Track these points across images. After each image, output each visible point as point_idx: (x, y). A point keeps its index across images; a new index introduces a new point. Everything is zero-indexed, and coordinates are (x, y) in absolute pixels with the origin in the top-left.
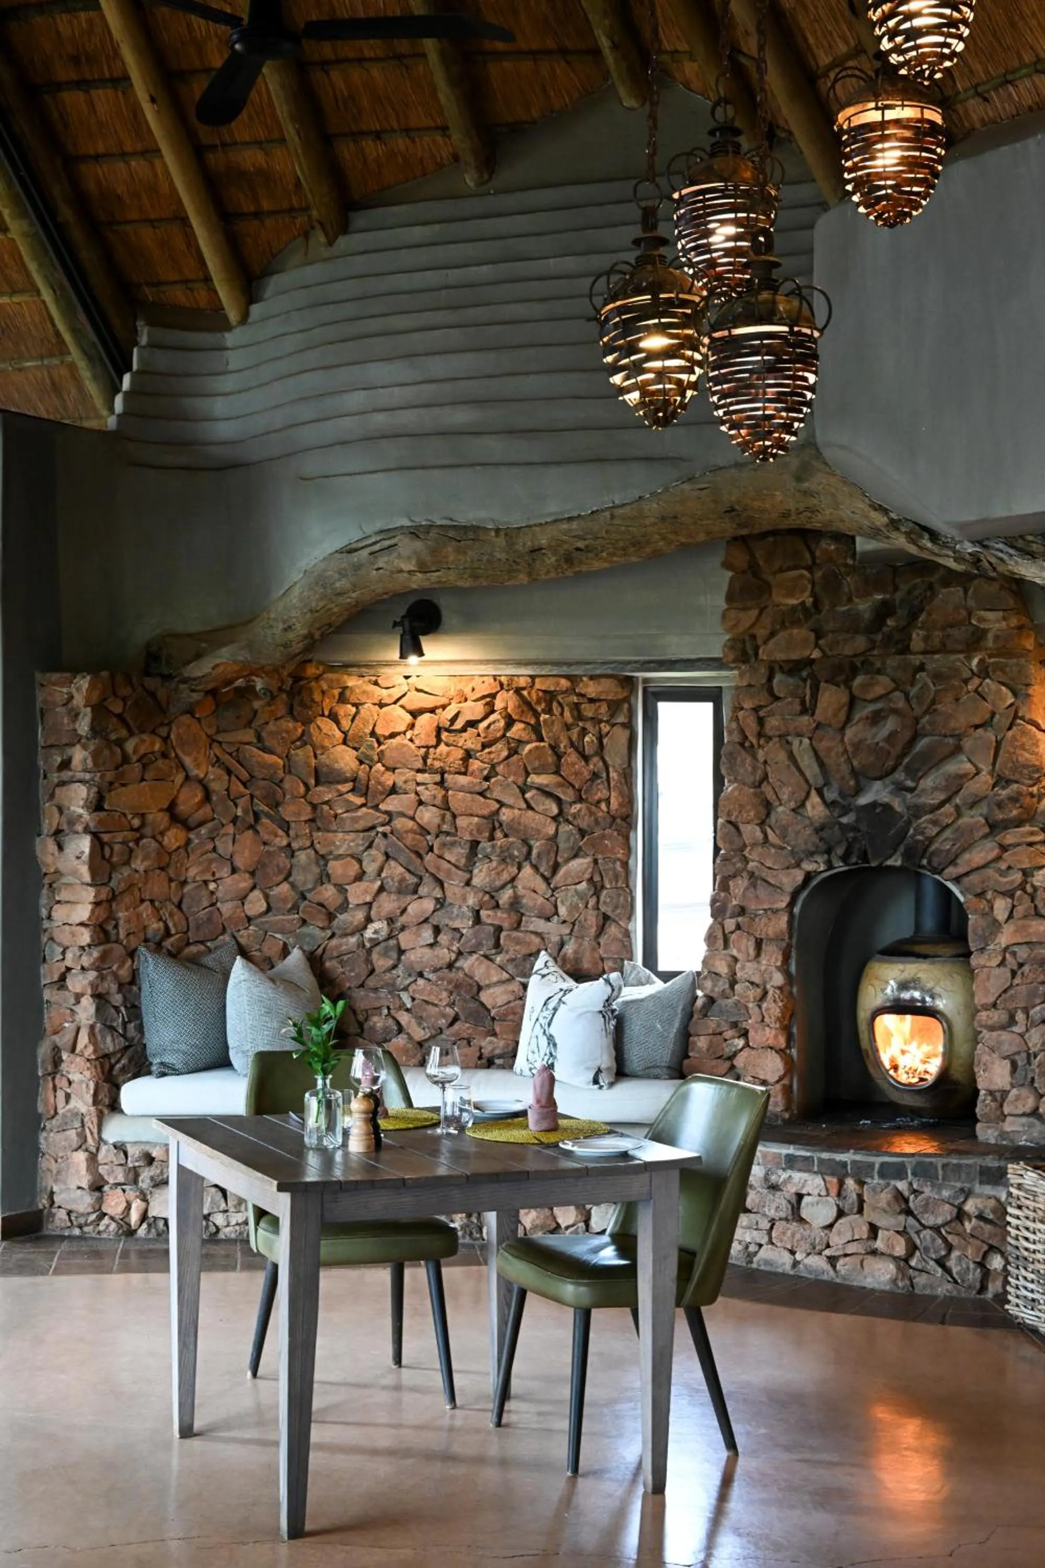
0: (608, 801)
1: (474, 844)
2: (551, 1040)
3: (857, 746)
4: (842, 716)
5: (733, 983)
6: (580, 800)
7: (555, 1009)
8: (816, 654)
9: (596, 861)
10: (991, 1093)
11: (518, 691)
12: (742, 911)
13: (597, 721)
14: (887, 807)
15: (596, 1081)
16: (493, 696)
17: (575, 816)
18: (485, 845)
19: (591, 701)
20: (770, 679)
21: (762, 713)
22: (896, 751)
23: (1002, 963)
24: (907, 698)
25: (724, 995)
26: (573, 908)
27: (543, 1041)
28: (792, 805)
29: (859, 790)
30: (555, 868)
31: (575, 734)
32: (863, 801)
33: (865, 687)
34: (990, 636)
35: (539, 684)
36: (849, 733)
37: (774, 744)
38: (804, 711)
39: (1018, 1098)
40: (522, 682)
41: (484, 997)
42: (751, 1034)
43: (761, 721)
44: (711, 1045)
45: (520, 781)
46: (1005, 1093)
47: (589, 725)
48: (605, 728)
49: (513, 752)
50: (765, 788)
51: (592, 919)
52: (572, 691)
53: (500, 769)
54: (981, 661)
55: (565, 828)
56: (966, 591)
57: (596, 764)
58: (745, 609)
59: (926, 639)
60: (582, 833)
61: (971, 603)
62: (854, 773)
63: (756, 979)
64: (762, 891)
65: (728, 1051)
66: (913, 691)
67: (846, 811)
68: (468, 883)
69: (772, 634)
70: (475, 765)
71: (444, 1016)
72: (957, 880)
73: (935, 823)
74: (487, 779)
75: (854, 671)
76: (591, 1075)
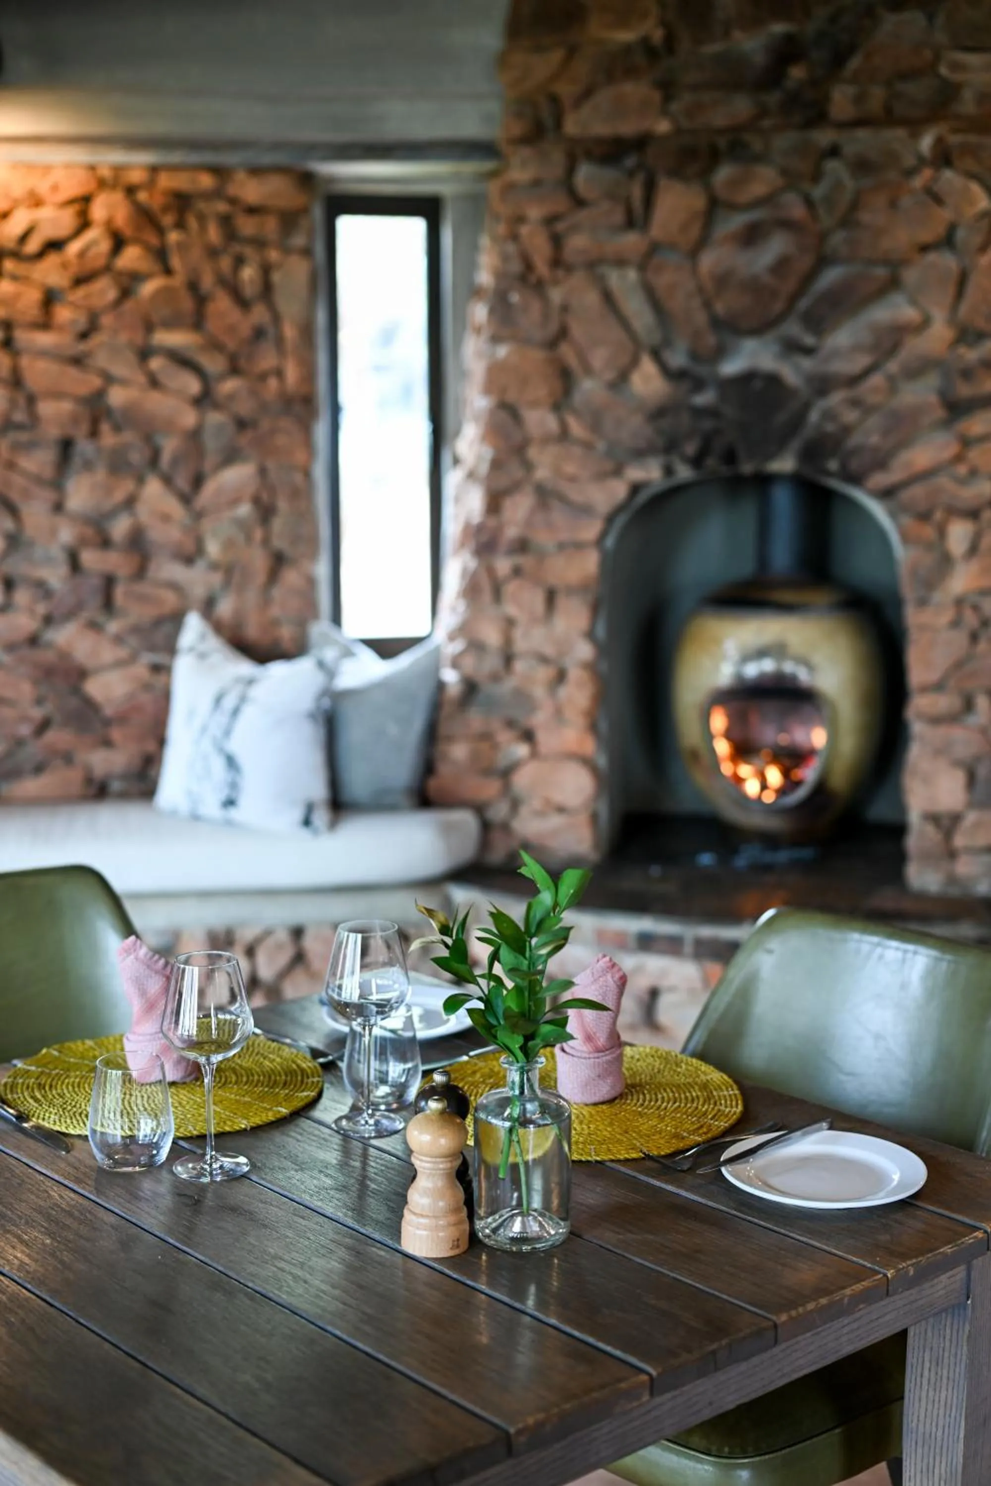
0: (279, 373)
1: (66, 446)
2: (231, 762)
3: (723, 280)
4: (695, 232)
5: (508, 659)
6: (234, 370)
7: (236, 712)
8: (663, 126)
9: (262, 472)
10: (933, 818)
11: (130, 191)
12: (522, 546)
13: (260, 243)
14: (773, 380)
15: (307, 822)
16: (85, 200)
17: (231, 397)
18: (84, 447)
19: (252, 210)
20: (571, 170)
21: (560, 226)
22: (789, 285)
23: (955, 624)
24: (809, 203)
25: (495, 678)
26: (228, 545)
27: (218, 765)
28: (610, 375)
29: (720, 353)
30: (198, 481)
31: (225, 263)
32: (731, 367)
33: (735, 184)
34: (968, 95)
35: (165, 181)
36: (708, 261)
37: (578, 279)
38: (630, 223)
39: (977, 825)
40: (136, 176)
41: (94, 688)
42: (542, 737)
43: (557, 241)
44: (475, 757)
45: (139, 338)
46: (956, 818)
47: (248, 251)
48: (274, 255)
49: (126, 293)
50: (566, 351)
51: (259, 561)
52: (217, 194)
53: (106, 320)
54: (939, 141)
55: (215, 418)
56: (931, 18)
57: (259, 314)
58: (539, 49)
59: (859, 99)
60: (242, 424)
61: (941, 37)
62: (717, 324)
63: (549, 650)
64: (558, 515)
65: (502, 761)
66: (818, 192)
67: (699, 385)
68: (58, 507)
69: (588, 93)
70: (63, 314)
71: (24, 719)
72: (886, 494)
73: (855, 403)
74: (84, 336)
75: (714, 158)
76: (298, 814)
